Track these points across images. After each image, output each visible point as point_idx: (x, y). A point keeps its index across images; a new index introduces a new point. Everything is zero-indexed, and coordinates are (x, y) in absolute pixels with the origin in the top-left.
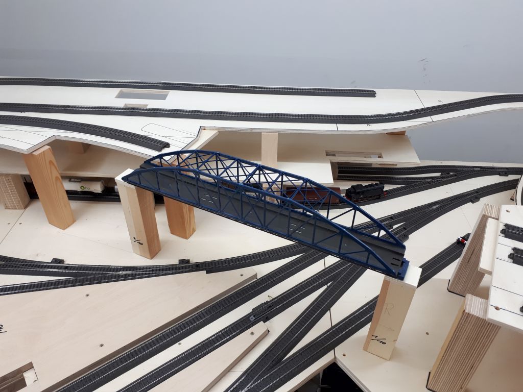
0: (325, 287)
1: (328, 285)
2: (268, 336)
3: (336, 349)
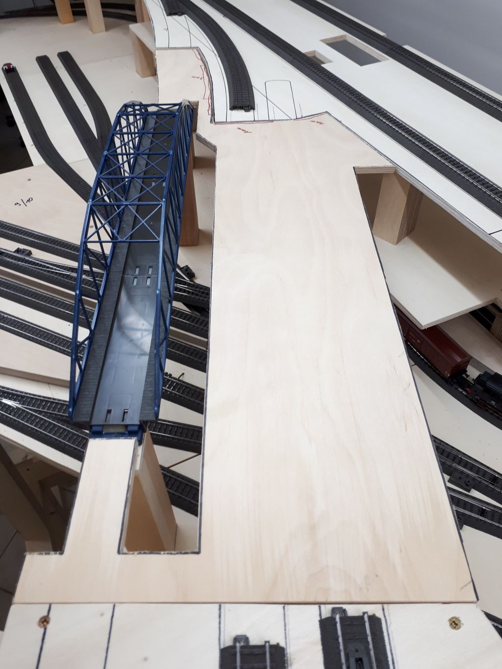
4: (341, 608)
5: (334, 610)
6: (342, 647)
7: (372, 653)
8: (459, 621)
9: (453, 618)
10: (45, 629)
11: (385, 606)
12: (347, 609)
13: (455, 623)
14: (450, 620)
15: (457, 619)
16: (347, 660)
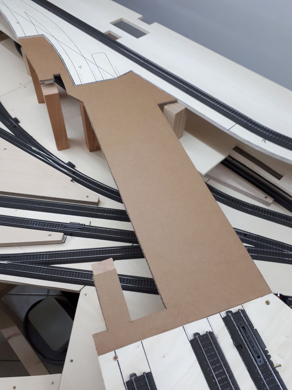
0: (130, 244)
1: (135, 245)
2: (61, 244)
3: (86, 287)
4: (229, 311)
5: (227, 312)
6: (235, 325)
7: (246, 323)
8: (269, 301)
9: (266, 301)
10: (118, 361)
11: (242, 305)
12: (232, 311)
13: (268, 303)
14: (266, 302)
15: (268, 301)
16: (239, 328)
